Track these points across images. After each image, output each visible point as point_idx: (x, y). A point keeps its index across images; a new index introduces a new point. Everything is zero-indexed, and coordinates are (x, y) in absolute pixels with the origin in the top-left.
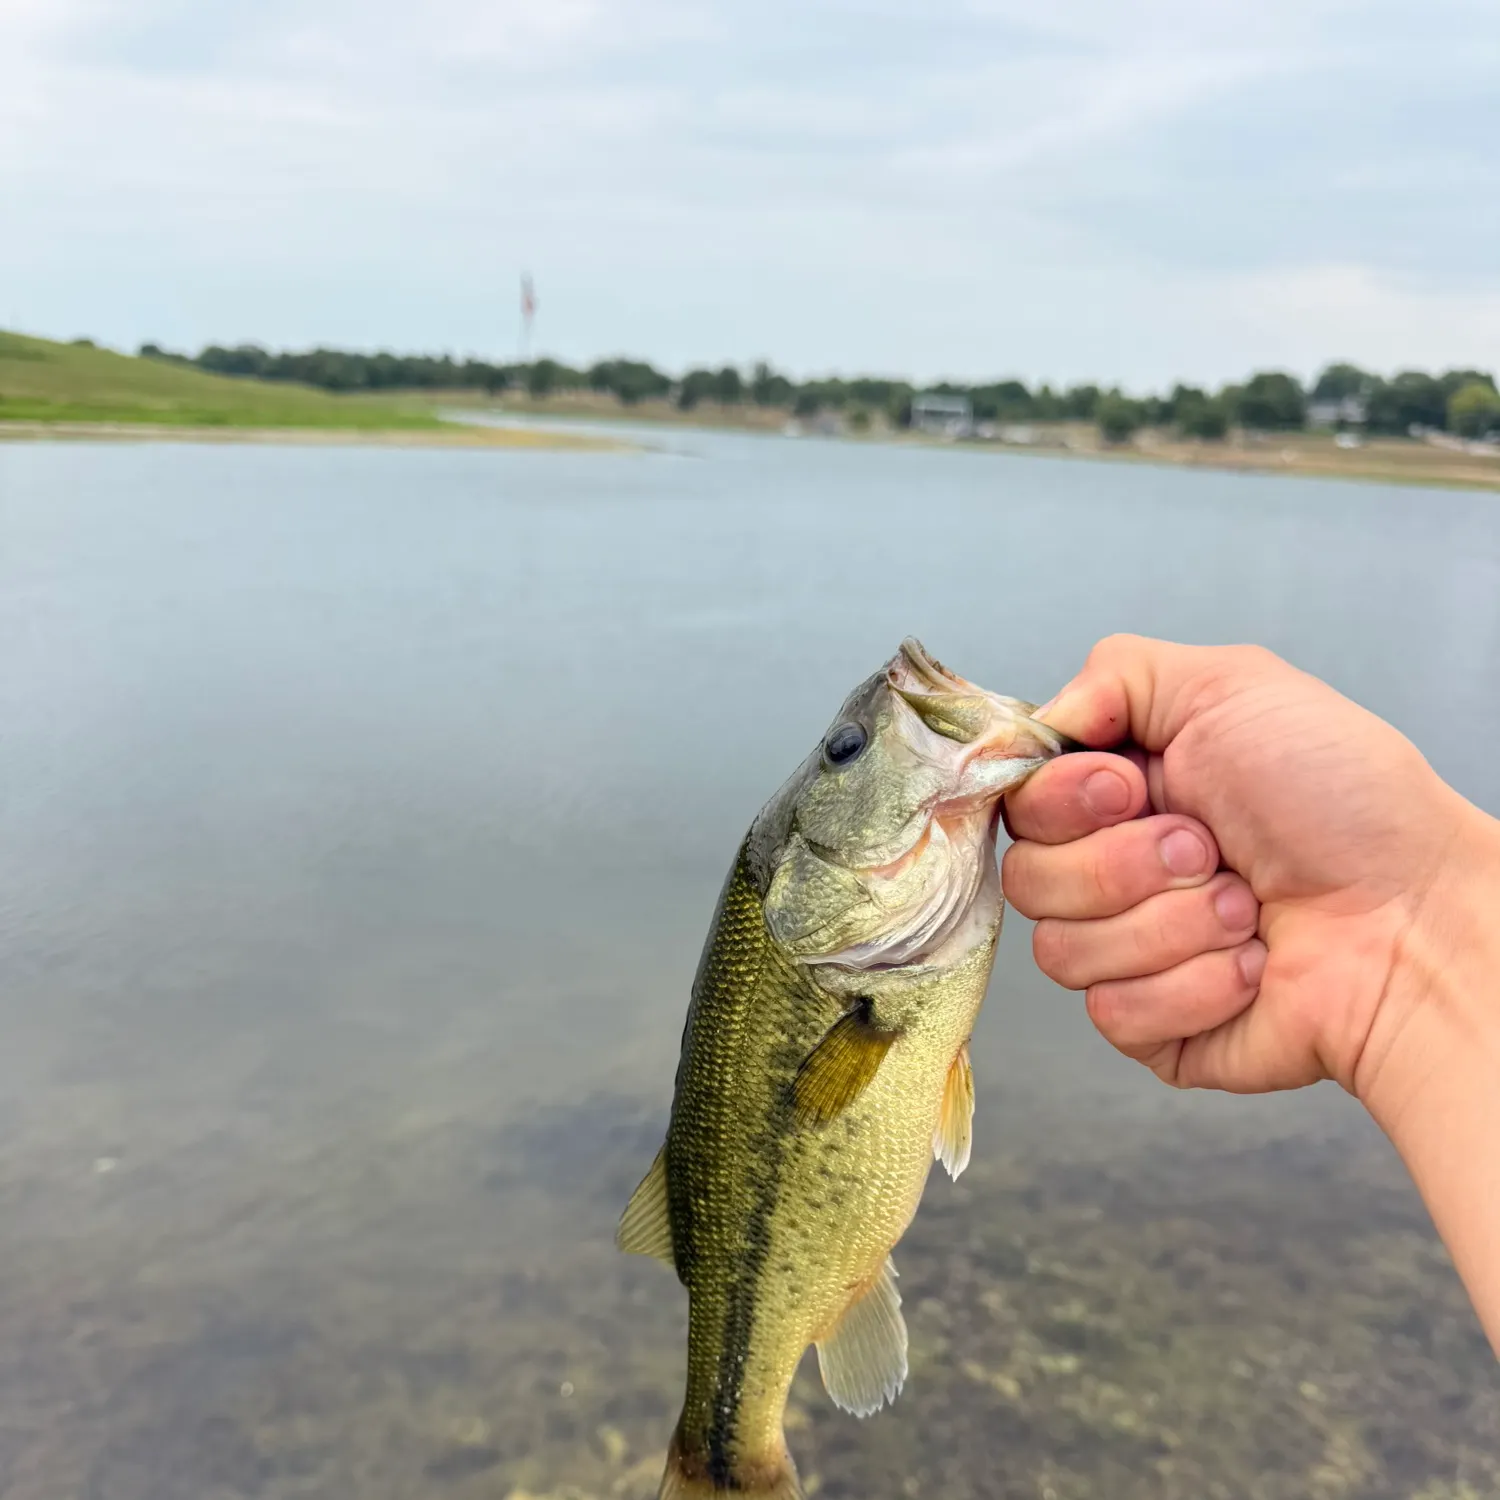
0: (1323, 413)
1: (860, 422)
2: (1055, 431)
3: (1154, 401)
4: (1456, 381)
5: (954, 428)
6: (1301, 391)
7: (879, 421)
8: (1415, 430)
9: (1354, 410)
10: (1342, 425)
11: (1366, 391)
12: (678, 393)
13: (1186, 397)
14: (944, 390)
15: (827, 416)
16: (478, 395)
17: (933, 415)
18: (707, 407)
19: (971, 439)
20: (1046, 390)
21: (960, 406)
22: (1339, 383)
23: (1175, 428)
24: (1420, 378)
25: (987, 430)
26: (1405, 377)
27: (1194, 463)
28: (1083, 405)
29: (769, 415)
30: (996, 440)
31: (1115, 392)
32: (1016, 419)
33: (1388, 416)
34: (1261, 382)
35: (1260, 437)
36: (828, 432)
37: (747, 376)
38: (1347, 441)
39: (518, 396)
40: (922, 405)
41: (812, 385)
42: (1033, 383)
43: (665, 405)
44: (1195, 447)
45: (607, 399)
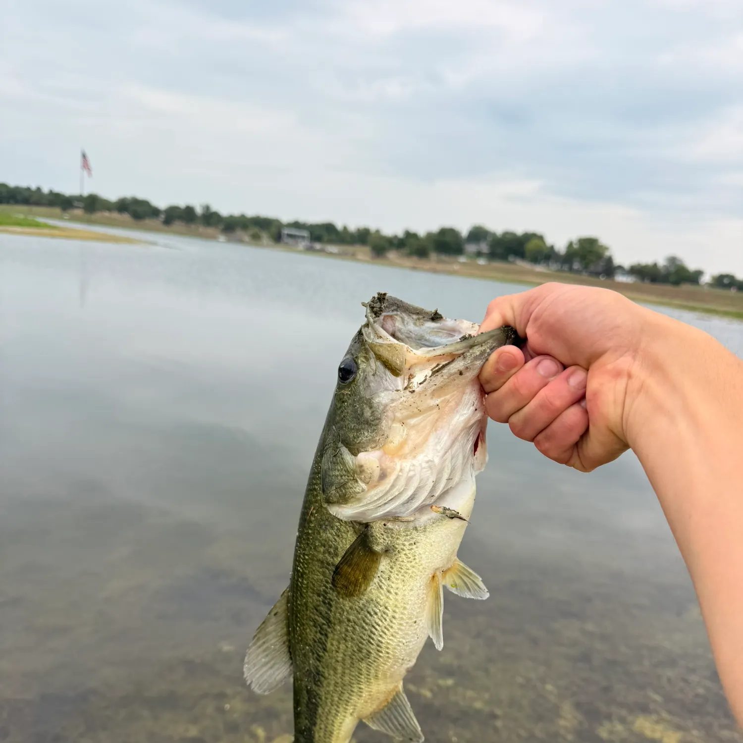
0: (471, 248)
1: (256, 237)
2: (350, 249)
3: (396, 237)
4: (529, 237)
5: (302, 245)
6: (461, 237)
7: (265, 239)
8: (511, 258)
9: (484, 247)
10: (479, 254)
11: (490, 239)
12: (163, 216)
13: (410, 236)
14: (296, 225)
15: (239, 233)
16: (57, 210)
17: (290, 236)
18: (178, 225)
19: (310, 250)
20: (345, 228)
21: (305, 234)
22: (478, 234)
23: (406, 250)
24: (513, 235)
25: (318, 246)
26: (506, 234)
27: (414, 268)
28: (363, 237)
29: (210, 231)
30: (322, 251)
31: (378, 231)
32: (331, 242)
33: (499, 250)
34: (444, 232)
35: (444, 257)
36: (240, 241)
37: (199, 211)
38: (482, 262)
39: (78, 212)
40: (286, 231)
41: (231, 217)
42: (339, 226)
43: (157, 222)
44: (414, 261)
45: (126, 217)
